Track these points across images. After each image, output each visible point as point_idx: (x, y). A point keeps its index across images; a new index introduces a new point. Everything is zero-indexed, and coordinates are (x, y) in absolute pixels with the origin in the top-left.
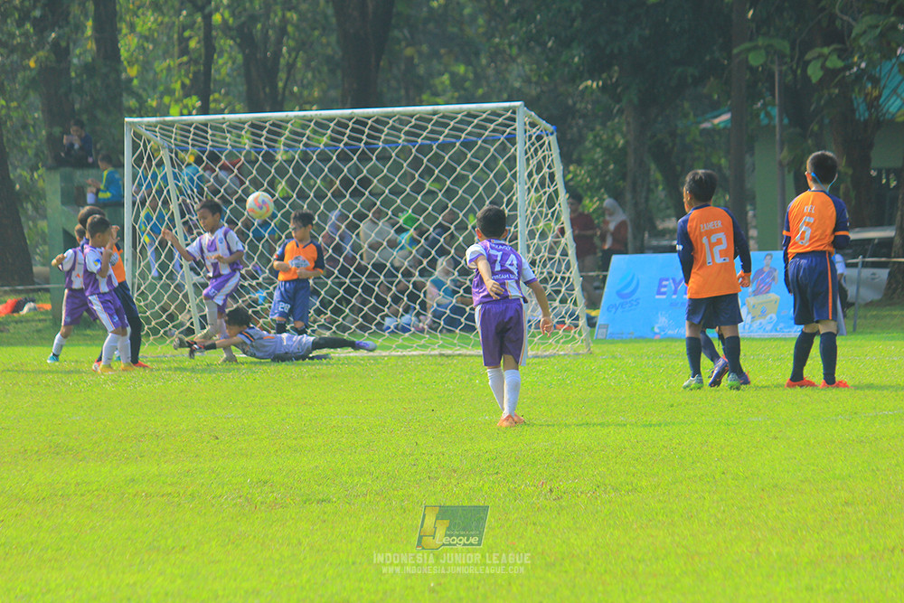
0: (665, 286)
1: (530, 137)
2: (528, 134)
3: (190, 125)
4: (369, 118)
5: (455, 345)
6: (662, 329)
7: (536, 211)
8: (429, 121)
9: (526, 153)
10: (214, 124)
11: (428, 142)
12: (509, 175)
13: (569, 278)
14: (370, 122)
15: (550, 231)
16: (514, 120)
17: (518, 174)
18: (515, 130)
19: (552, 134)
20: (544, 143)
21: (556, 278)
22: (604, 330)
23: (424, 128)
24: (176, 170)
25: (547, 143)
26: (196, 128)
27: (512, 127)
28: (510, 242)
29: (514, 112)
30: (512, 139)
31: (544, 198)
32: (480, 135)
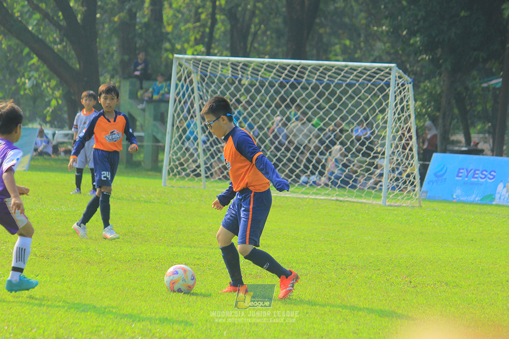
0: (462, 173)
1: (398, 84)
2: (397, 82)
3: (210, 61)
4: (309, 66)
5: (345, 195)
6: (458, 196)
7: (398, 124)
8: (342, 70)
9: (395, 93)
10: (223, 62)
11: (341, 82)
12: (384, 104)
13: (412, 164)
14: (309, 68)
15: (404, 136)
16: (390, 74)
17: (389, 104)
18: (390, 79)
19: (410, 83)
20: (405, 88)
21: (405, 164)
22: (425, 194)
23: (339, 74)
24: (200, 86)
25: (407, 88)
26: (213, 63)
27: (389, 78)
28: (381, 140)
29: (390, 70)
30: (388, 85)
31: (403, 119)
32: (370, 81)
